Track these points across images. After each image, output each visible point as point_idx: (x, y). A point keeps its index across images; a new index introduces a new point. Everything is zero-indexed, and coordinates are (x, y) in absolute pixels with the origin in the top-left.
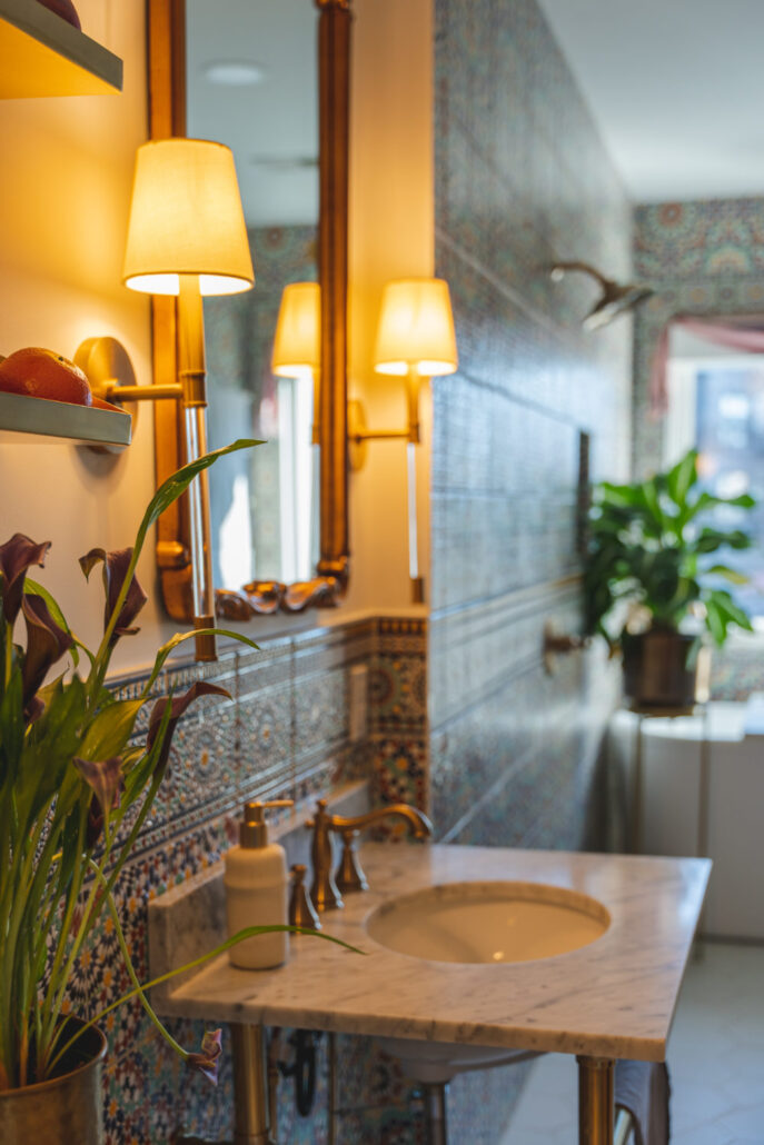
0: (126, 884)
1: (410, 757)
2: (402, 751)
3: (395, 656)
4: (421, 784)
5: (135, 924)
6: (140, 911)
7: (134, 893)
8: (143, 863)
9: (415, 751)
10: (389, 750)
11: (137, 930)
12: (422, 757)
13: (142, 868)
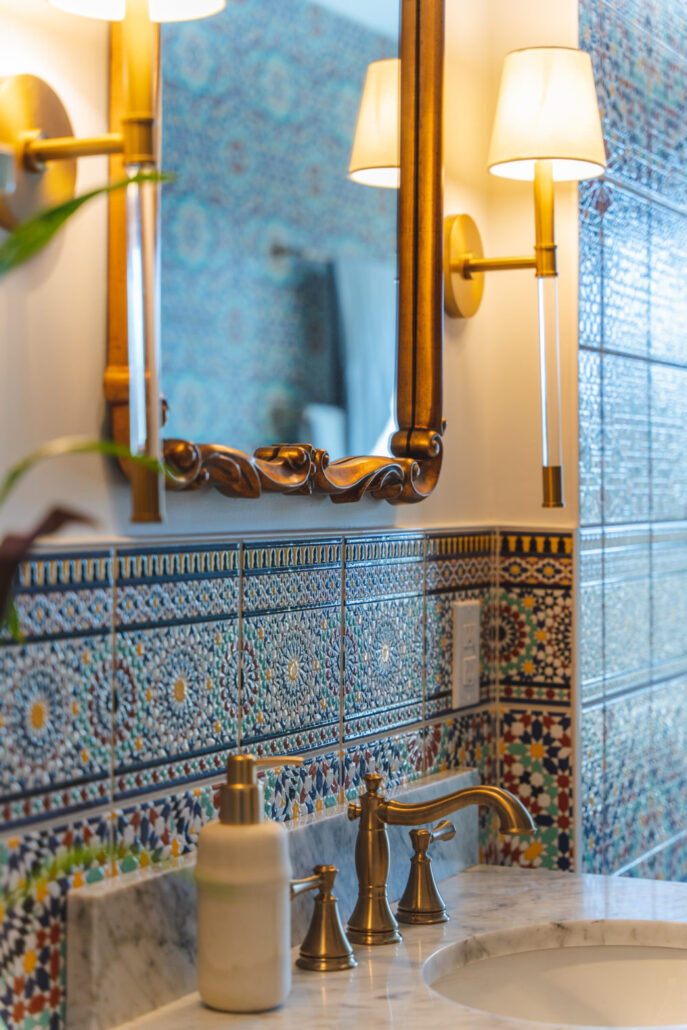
0: (30, 857)
1: (548, 740)
2: (537, 731)
3: (526, 588)
4: (564, 782)
5: (44, 921)
6: (54, 902)
7: (44, 872)
8: (63, 829)
9: (556, 731)
10: (518, 729)
11: (48, 931)
12: (566, 742)
13: (60, 837)
